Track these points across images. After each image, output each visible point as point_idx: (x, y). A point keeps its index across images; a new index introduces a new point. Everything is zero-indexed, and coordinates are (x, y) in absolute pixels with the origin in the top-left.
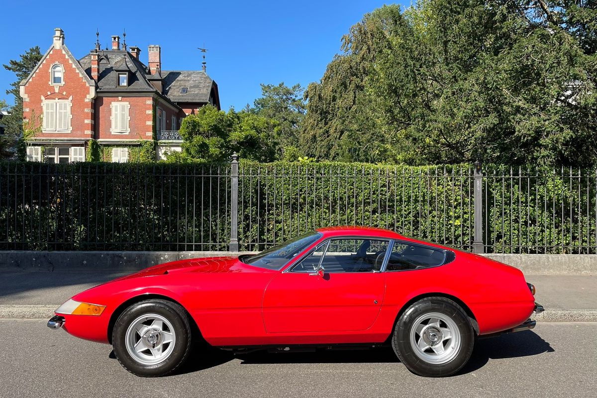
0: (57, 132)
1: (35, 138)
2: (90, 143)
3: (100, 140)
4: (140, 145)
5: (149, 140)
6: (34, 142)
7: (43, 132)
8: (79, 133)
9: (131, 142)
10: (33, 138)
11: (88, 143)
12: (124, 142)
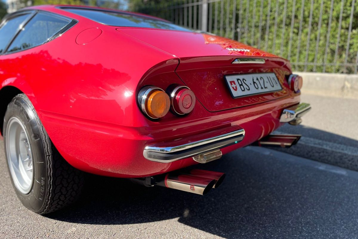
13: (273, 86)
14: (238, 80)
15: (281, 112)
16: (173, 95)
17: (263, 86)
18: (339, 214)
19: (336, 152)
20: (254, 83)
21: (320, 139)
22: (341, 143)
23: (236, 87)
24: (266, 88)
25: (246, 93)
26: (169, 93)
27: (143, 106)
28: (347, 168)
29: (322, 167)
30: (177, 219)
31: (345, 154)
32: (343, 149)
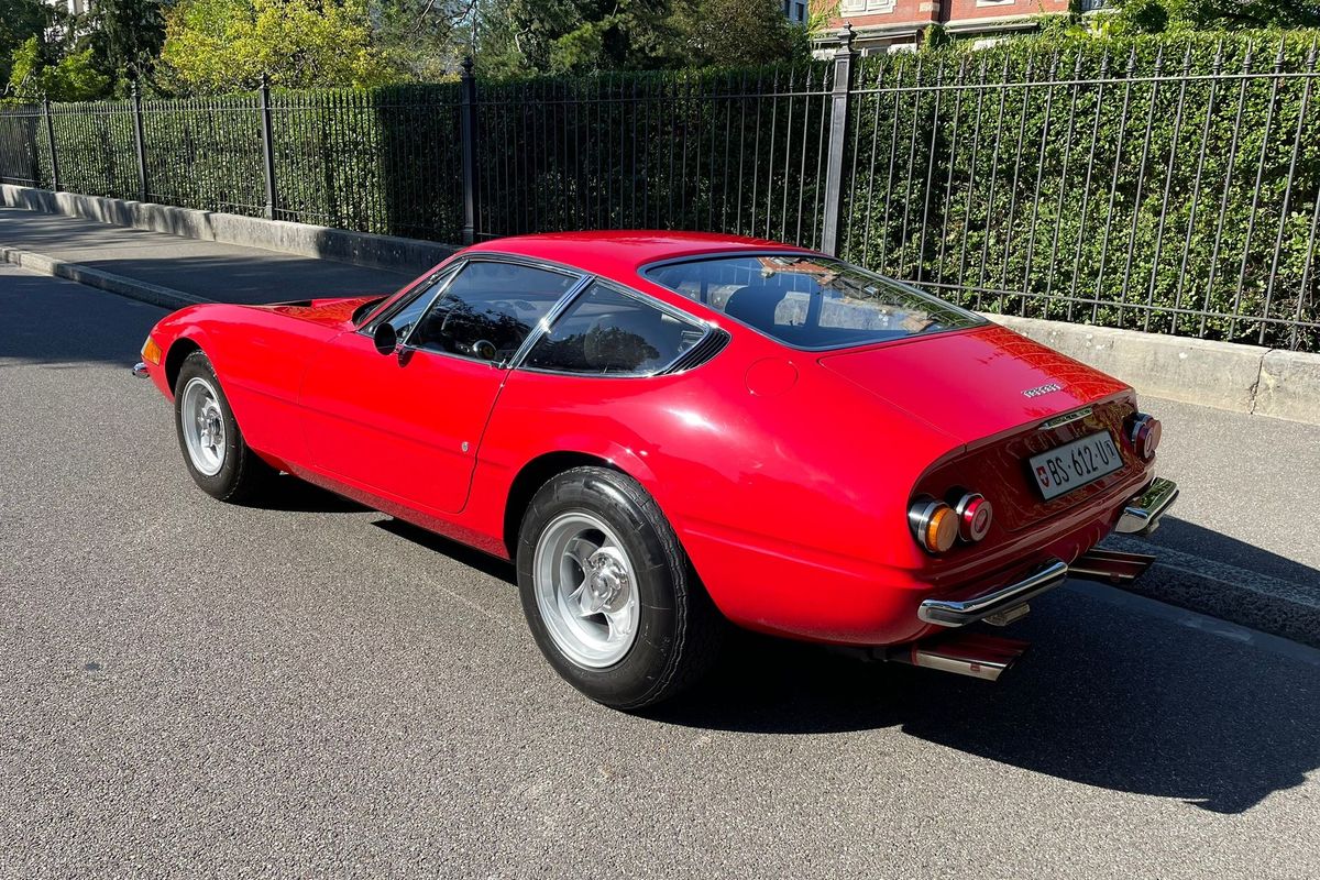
0: (867, 13)
1: (829, 30)
2: (927, 33)
3: (952, 24)
4: (1037, 29)
5: (1060, 13)
6: (825, 39)
7: (843, 15)
8: (908, 9)
9: (1018, 22)
10: (824, 31)
11: (925, 31)
12: (1000, 24)
13: (1107, 463)
14: (1049, 462)
15: (1118, 512)
16: (959, 509)
17: (1090, 468)
18: (1232, 727)
19: (1230, 588)
20: (1075, 462)
21: (1191, 551)
22: (1238, 564)
23: (1047, 479)
24: (1094, 469)
25: (1065, 487)
26: (953, 505)
27: (921, 533)
28: (1254, 626)
29: (1195, 622)
30: (899, 727)
31: (1251, 594)
32: (1245, 581)
